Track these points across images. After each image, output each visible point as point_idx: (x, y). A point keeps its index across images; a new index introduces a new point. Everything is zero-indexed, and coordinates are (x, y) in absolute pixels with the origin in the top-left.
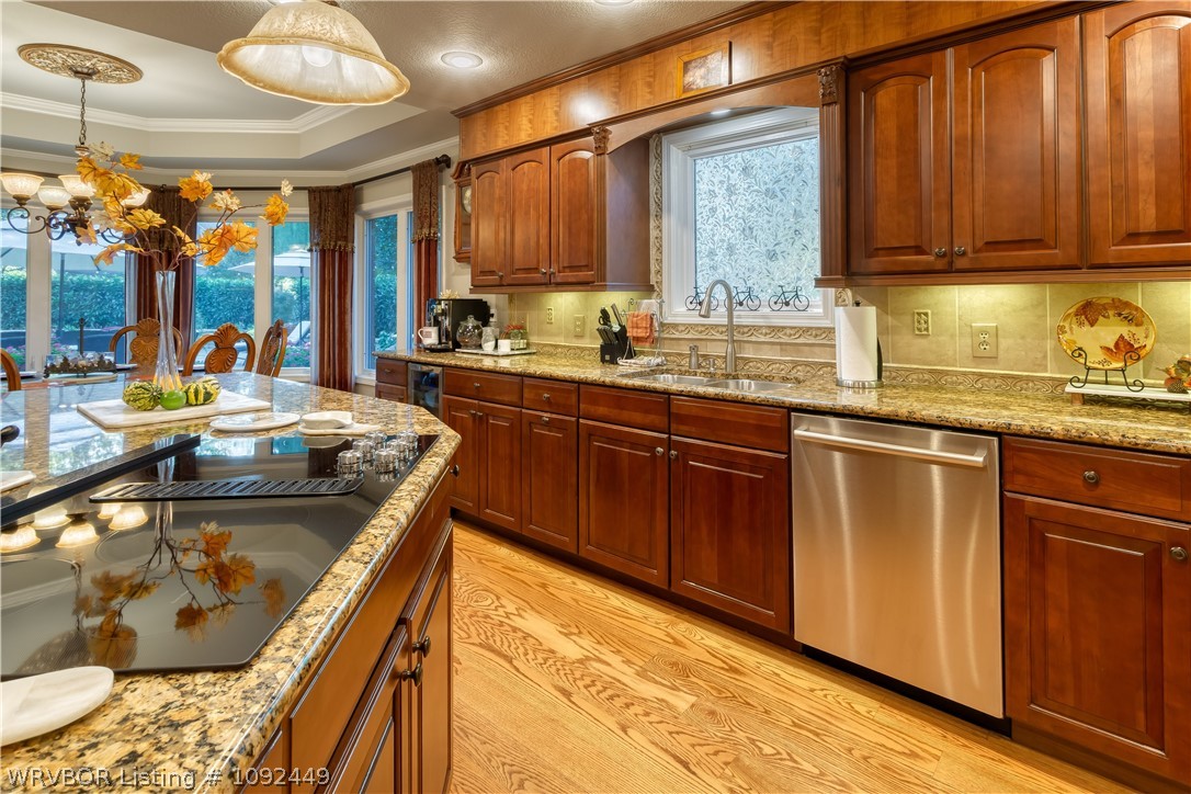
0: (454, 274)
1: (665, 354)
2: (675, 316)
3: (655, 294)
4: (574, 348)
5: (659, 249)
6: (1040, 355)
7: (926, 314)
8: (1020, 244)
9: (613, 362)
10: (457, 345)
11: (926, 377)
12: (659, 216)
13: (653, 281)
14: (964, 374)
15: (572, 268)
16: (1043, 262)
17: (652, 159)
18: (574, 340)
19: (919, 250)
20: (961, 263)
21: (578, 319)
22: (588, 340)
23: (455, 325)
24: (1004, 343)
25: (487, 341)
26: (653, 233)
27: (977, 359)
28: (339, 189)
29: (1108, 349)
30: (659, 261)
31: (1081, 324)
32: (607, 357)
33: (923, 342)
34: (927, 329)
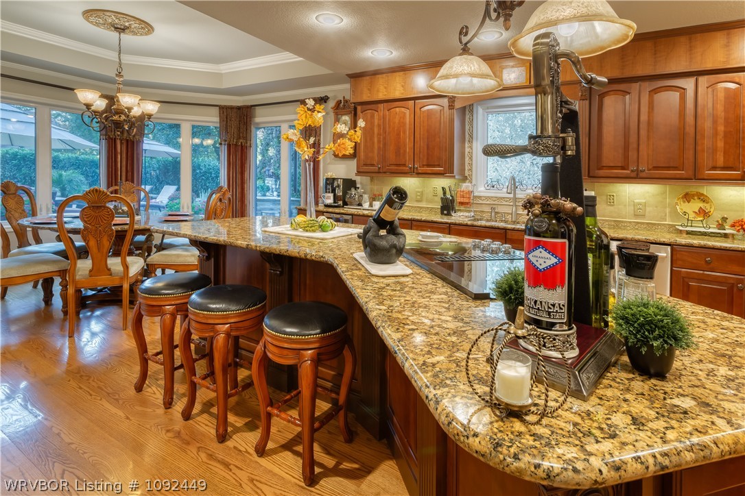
0: (329, 164)
1: (475, 211)
2: (480, 192)
3: (468, 181)
4: (415, 207)
5: (471, 158)
6: (664, 215)
7: (613, 196)
8: (668, 168)
9: (449, 214)
10: (345, 204)
11: (612, 223)
12: (471, 142)
13: (467, 173)
14: (630, 222)
15: (428, 166)
16: (678, 177)
17: (467, 112)
18: (415, 203)
19: (623, 168)
20: (642, 175)
21: (418, 192)
22: (424, 203)
23: (345, 193)
24: (648, 209)
25: (365, 202)
26: (467, 150)
27: (636, 216)
28: (239, 108)
29: (696, 213)
30: (471, 165)
31: (684, 202)
32: (445, 212)
33: (612, 208)
34: (613, 202)
